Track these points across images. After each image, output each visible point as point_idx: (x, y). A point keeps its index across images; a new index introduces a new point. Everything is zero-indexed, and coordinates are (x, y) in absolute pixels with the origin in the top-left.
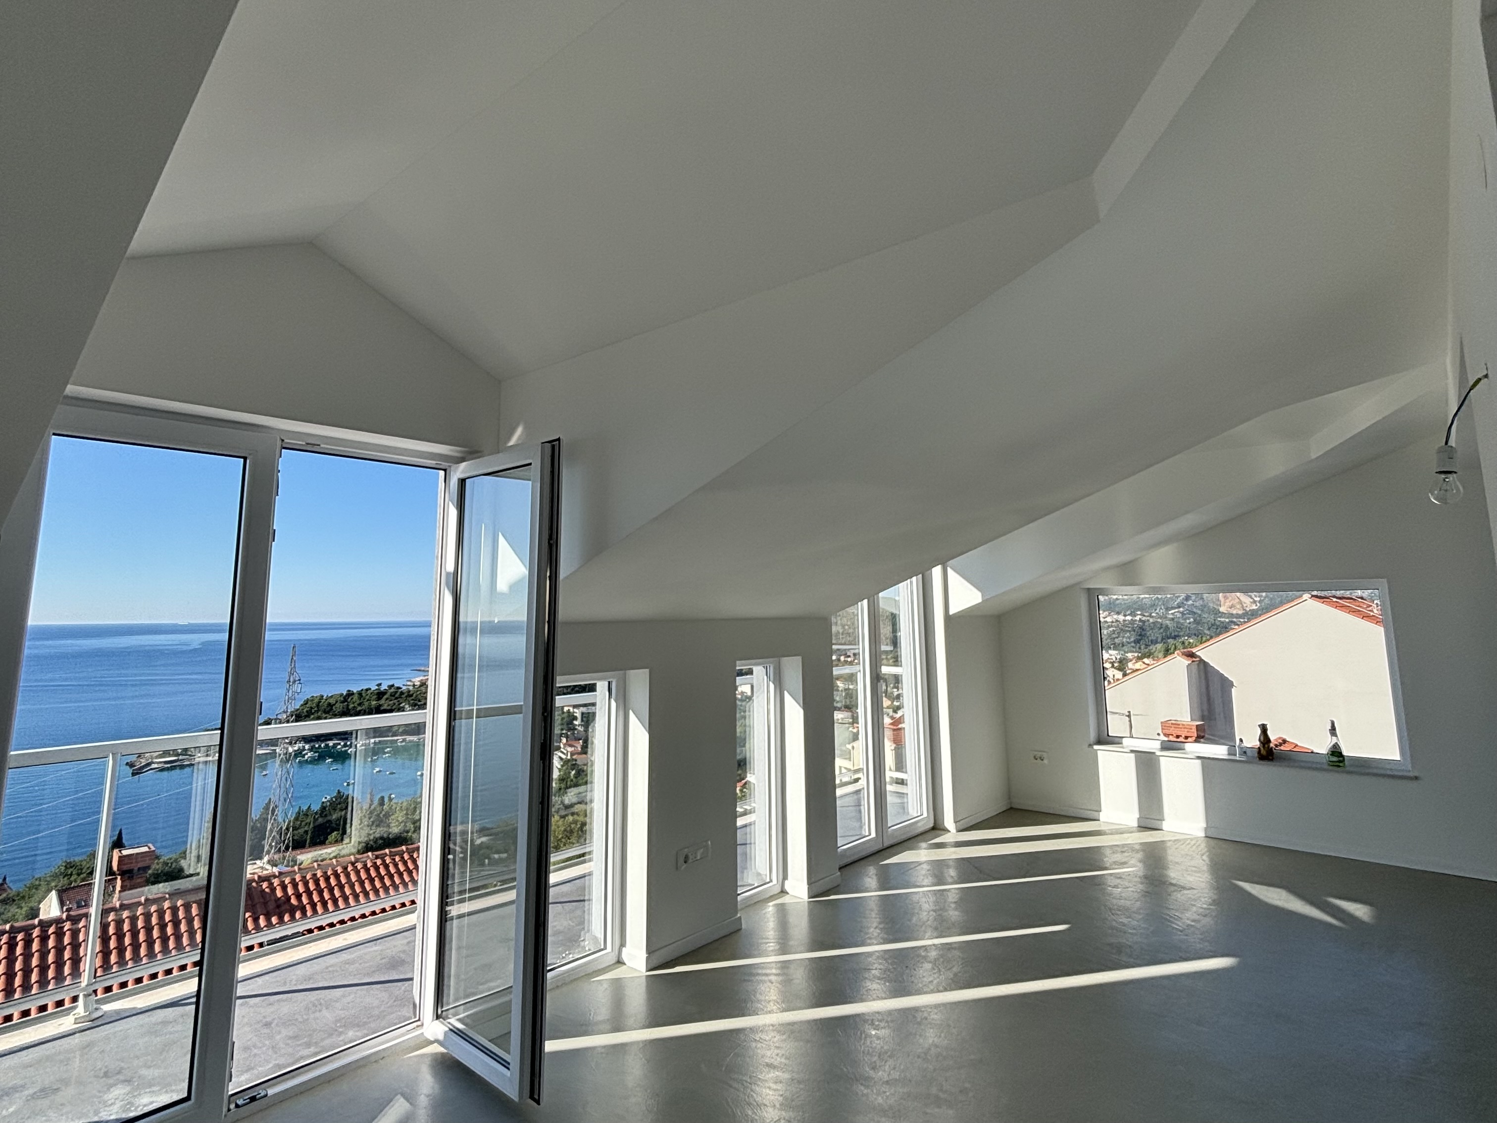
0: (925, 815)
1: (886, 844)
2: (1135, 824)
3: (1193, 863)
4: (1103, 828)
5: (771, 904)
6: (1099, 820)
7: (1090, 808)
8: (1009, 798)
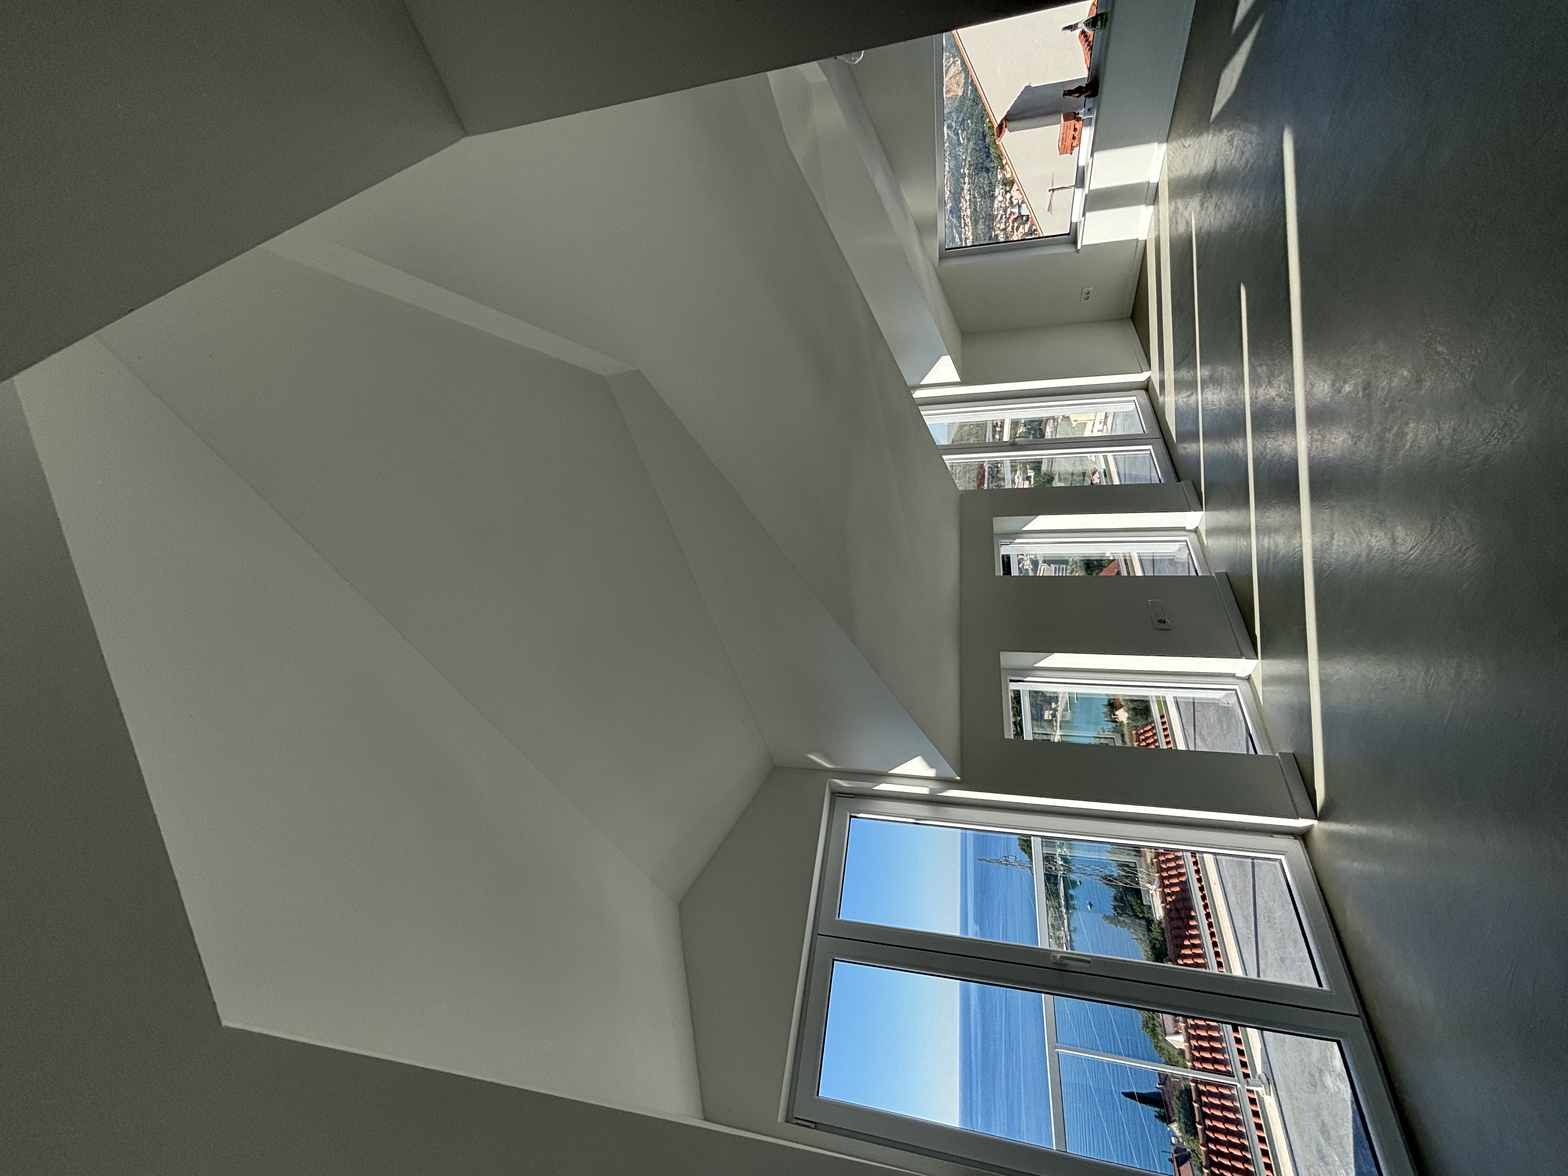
0: (1134, 398)
1: (1158, 435)
2: (1151, 208)
3: (1191, 158)
4: (1153, 236)
5: (1205, 541)
6: (1146, 241)
7: (1135, 248)
8: (1123, 319)
